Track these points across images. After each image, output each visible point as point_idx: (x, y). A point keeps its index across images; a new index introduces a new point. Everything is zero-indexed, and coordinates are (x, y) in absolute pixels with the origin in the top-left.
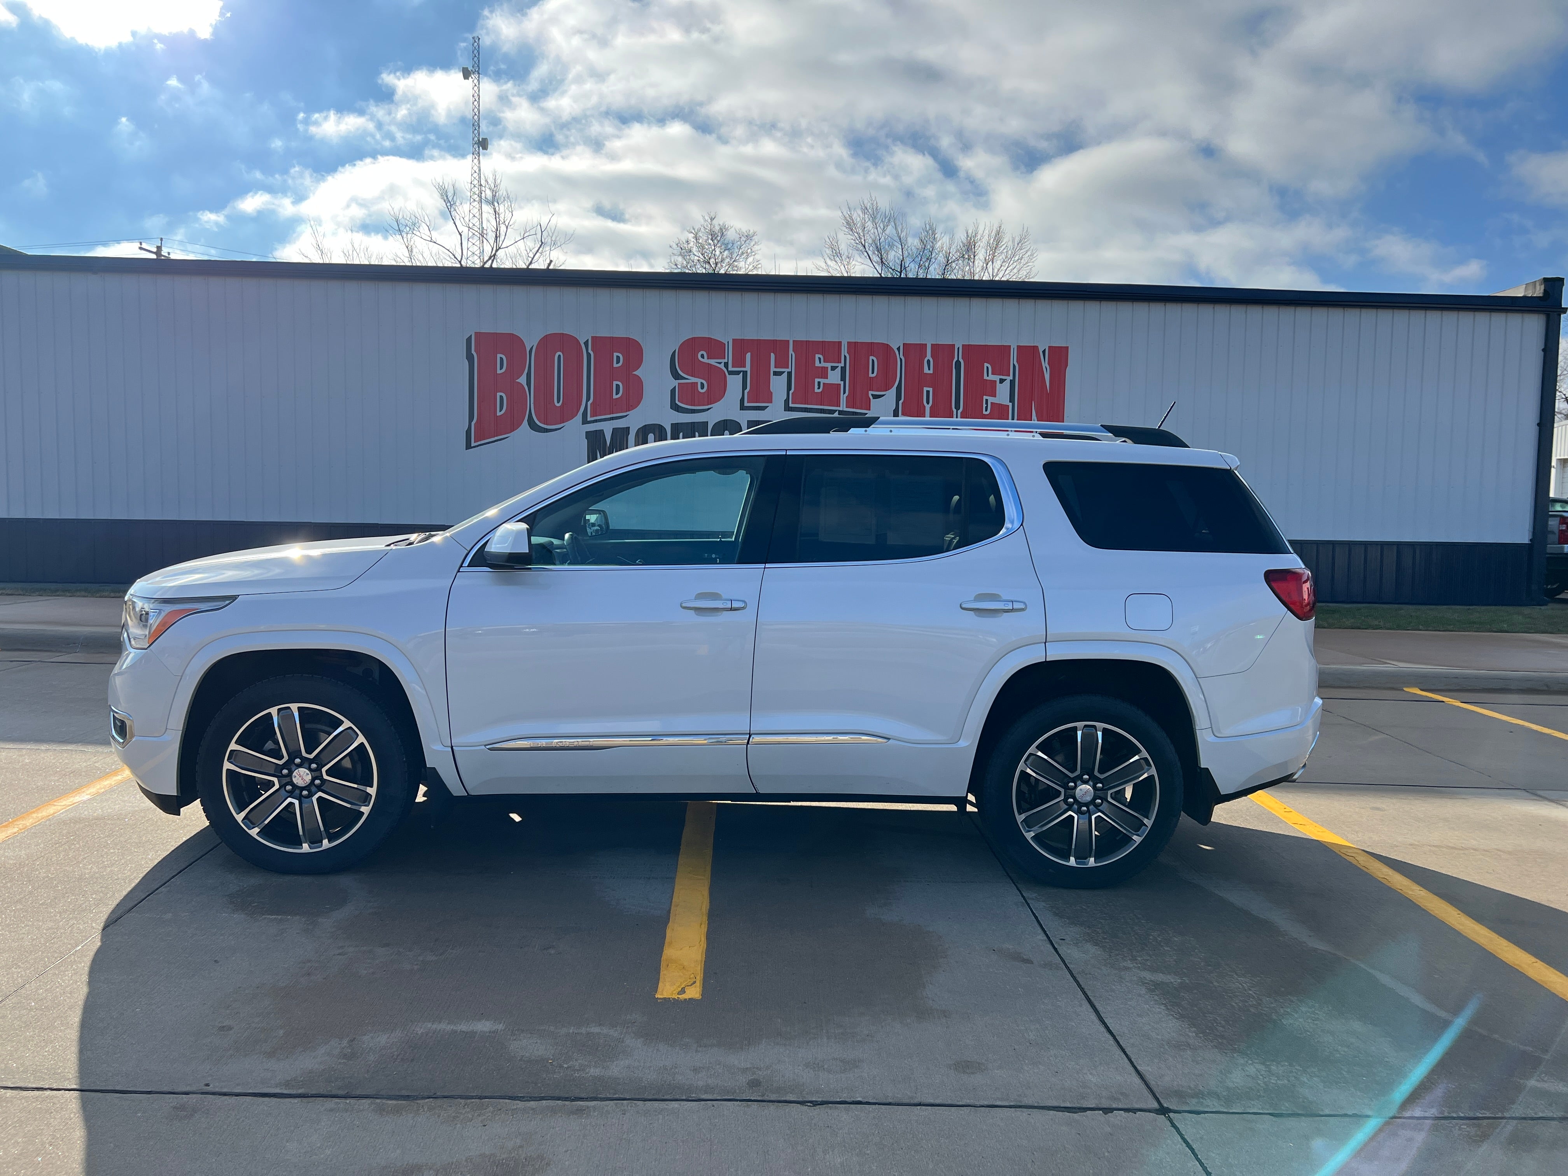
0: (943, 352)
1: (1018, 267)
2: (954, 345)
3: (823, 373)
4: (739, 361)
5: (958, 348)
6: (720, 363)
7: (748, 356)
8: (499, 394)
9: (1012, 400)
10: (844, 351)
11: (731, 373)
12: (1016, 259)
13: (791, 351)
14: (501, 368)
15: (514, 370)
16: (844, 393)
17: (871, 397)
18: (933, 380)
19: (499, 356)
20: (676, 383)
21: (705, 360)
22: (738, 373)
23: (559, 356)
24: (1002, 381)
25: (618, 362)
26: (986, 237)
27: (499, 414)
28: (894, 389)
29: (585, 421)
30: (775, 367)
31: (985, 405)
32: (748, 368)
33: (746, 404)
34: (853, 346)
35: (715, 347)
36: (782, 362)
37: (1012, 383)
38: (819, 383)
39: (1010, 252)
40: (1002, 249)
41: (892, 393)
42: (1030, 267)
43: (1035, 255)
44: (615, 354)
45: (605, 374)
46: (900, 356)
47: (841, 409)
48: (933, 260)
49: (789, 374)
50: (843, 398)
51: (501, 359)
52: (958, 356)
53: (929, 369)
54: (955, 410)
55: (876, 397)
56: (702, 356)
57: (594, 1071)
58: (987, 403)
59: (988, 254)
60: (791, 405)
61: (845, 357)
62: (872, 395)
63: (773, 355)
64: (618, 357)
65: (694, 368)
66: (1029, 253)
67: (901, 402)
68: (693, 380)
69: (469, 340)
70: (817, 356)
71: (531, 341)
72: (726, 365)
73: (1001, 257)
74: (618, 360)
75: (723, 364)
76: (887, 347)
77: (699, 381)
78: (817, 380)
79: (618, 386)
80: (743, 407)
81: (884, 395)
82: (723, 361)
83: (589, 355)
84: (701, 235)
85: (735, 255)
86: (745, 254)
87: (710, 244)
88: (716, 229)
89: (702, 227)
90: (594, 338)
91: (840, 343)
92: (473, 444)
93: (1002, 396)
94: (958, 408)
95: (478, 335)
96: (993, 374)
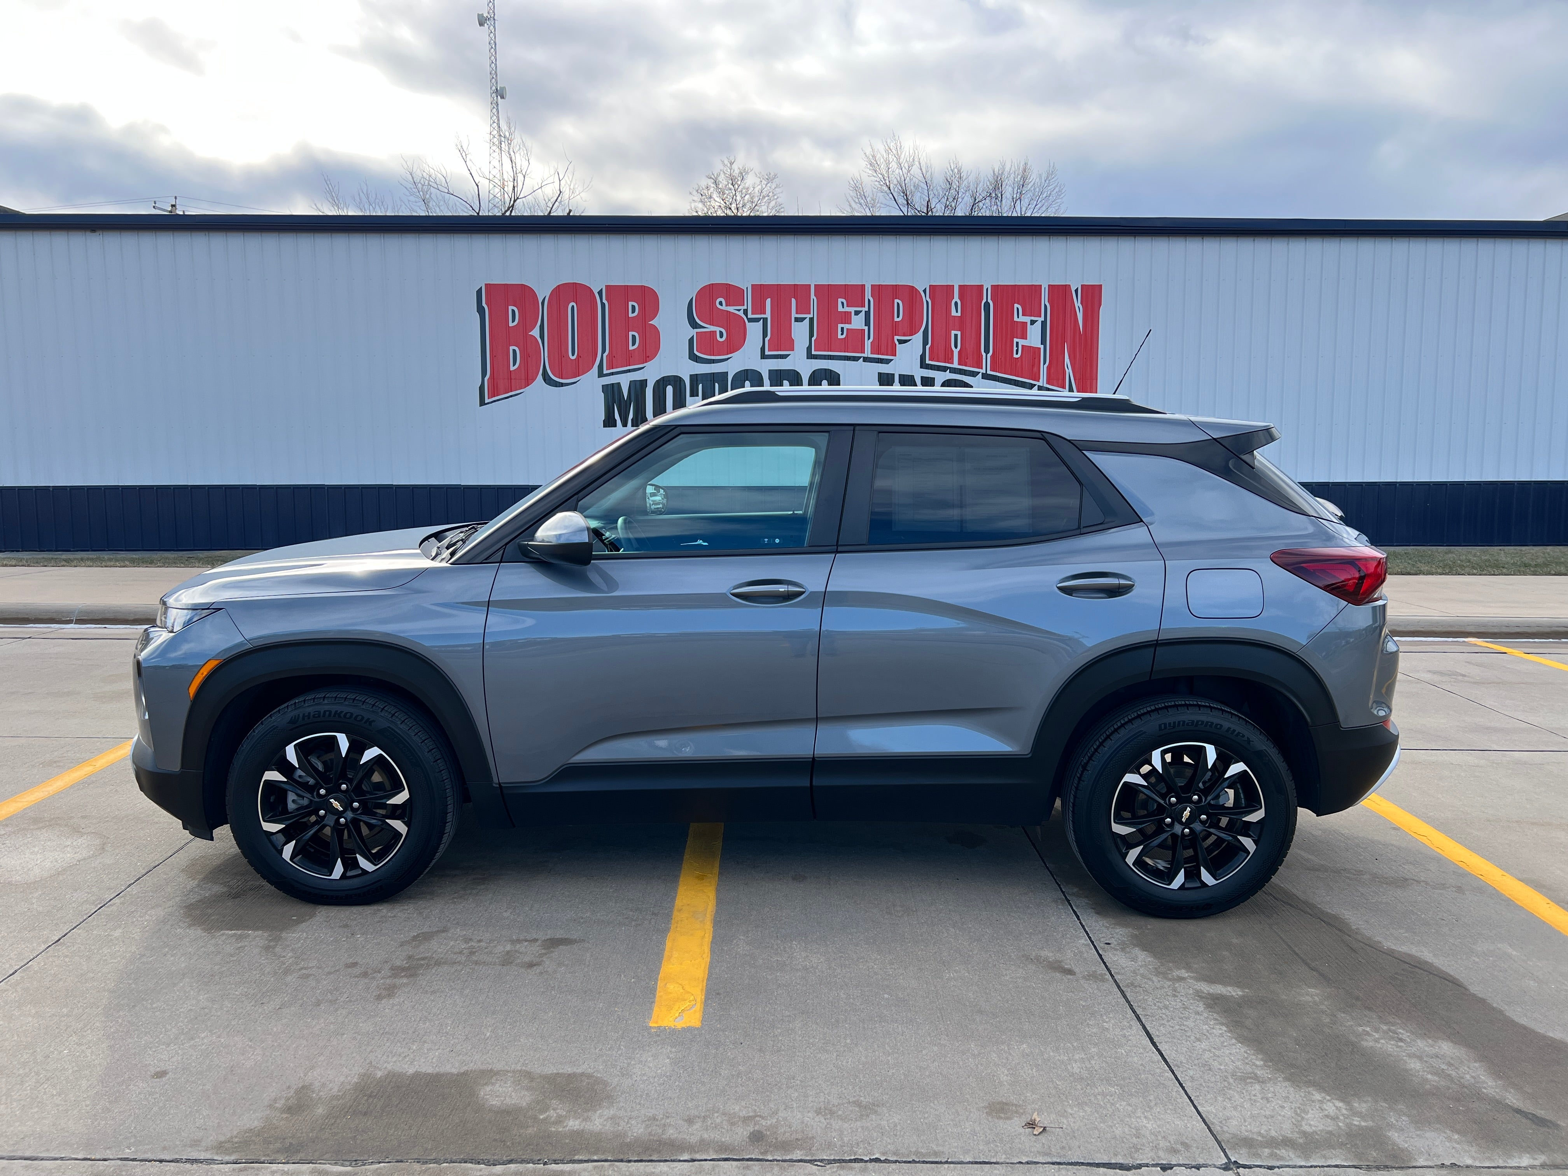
0: (971, 293)
1: (1046, 204)
2: (982, 286)
4: (759, 307)
5: (987, 289)
6: (739, 310)
7: (768, 301)
8: (511, 348)
9: (1043, 342)
10: (868, 295)
11: (750, 320)
12: (1044, 196)
13: (813, 296)
14: (513, 321)
15: (526, 323)
16: (869, 338)
17: (897, 343)
18: (961, 323)
19: (511, 308)
20: (694, 332)
21: (724, 308)
22: (757, 320)
23: (573, 307)
24: (1033, 322)
25: (633, 312)
26: (1012, 176)
27: (512, 368)
29: (601, 374)
30: (797, 313)
31: (1015, 348)
32: (768, 315)
33: (767, 353)
34: (877, 289)
35: (733, 293)
36: (804, 307)
37: (1044, 324)
39: (1037, 190)
40: (1030, 186)
41: (918, 338)
42: (1058, 204)
43: (1063, 191)
45: (621, 324)
47: (865, 355)
48: (960, 200)
50: (868, 344)
51: (513, 311)
52: (987, 297)
53: (957, 312)
54: (984, 354)
55: (901, 342)
56: (721, 303)
58: (1017, 346)
59: (1015, 192)
60: (813, 353)
61: (869, 301)
62: (898, 340)
63: (794, 301)
64: (633, 307)
65: (712, 316)
66: (1057, 189)
68: (712, 328)
70: (840, 300)
72: (746, 312)
73: (1029, 196)
74: (633, 309)
75: (742, 311)
76: (912, 290)
77: (718, 329)
79: (634, 337)
80: (763, 356)
81: (909, 341)
82: (742, 308)
83: (603, 305)
84: (721, 180)
85: (756, 199)
86: (767, 198)
87: (731, 189)
88: (736, 173)
89: (722, 172)
90: (608, 287)
91: (863, 286)
92: (487, 401)
93: (1033, 338)
94: (987, 352)
95: (488, 286)
96: (1023, 315)
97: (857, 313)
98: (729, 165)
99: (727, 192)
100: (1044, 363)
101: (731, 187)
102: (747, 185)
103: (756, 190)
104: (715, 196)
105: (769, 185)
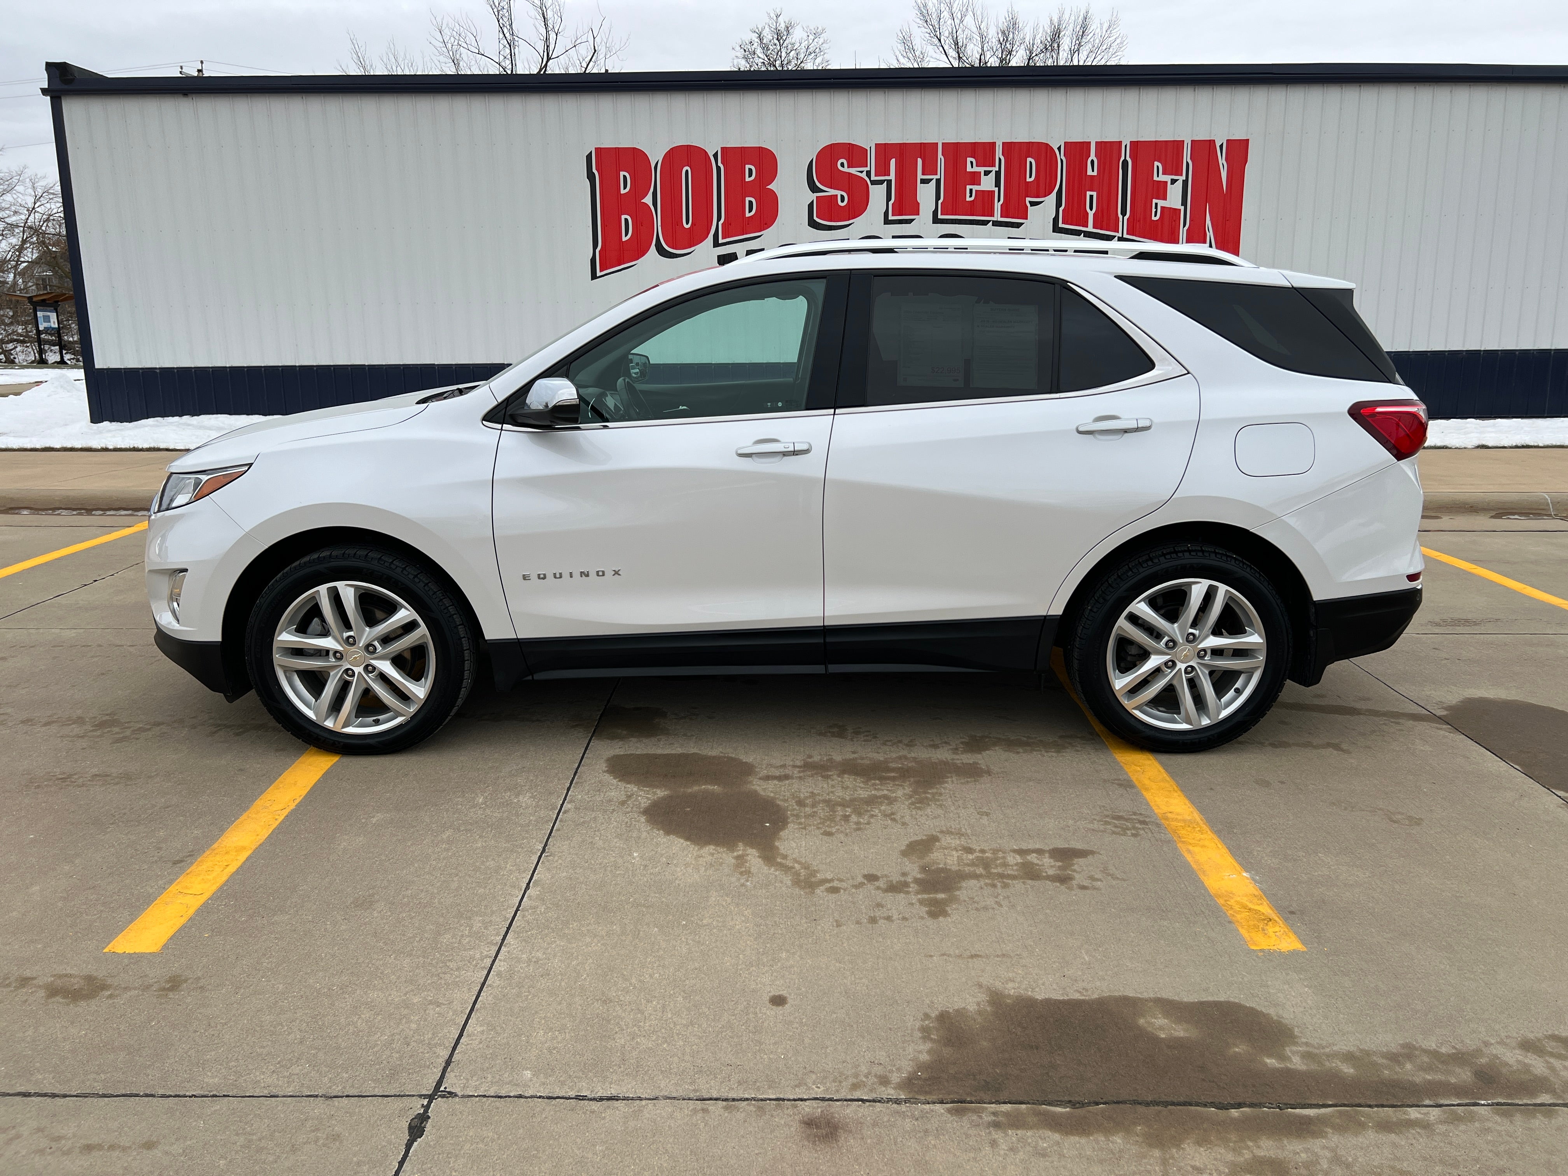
0: (1109, 150)
1: (1106, 57)
2: (1120, 142)
4: (883, 169)
5: (1126, 146)
6: (862, 172)
7: (893, 162)
8: (623, 217)
9: (1184, 203)
10: (999, 153)
11: (874, 183)
12: (1104, 48)
13: (940, 155)
14: (625, 188)
15: (639, 189)
16: (999, 201)
17: (1028, 205)
18: (1097, 183)
19: (622, 173)
20: (813, 197)
21: (846, 169)
22: (880, 182)
23: (687, 171)
24: (1173, 182)
25: (750, 175)
26: (1071, 26)
27: (624, 239)
28: (1054, 195)
29: (716, 244)
30: (923, 174)
31: (1154, 210)
32: (892, 176)
33: (891, 218)
34: (1008, 147)
35: (855, 154)
36: (930, 168)
37: (1185, 183)
38: (971, 190)
39: (1097, 41)
40: (1089, 38)
41: (1050, 200)
42: (1119, 57)
43: (1125, 43)
44: (747, 167)
45: (737, 189)
46: (1061, 157)
47: (994, 219)
48: (1014, 53)
49: (938, 181)
50: (998, 206)
51: (625, 177)
52: (1126, 155)
53: (1093, 171)
54: (1120, 216)
55: (1033, 204)
56: (842, 165)
58: (1156, 207)
59: (1073, 44)
60: (940, 217)
61: (1000, 159)
62: (1030, 202)
63: (920, 161)
64: (750, 170)
65: (834, 179)
66: (1118, 41)
67: (1061, 209)
68: (832, 192)
69: (589, 157)
70: (969, 160)
71: (656, 156)
72: (868, 174)
73: (1087, 47)
74: (751, 173)
75: (865, 173)
76: (1046, 147)
77: (839, 193)
78: (968, 187)
79: (751, 202)
80: (887, 222)
81: (1042, 202)
82: (865, 169)
83: (718, 168)
84: (765, 35)
85: (802, 56)
86: (813, 55)
87: (775, 45)
88: (782, 27)
89: (767, 26)
90: (724, 149)
91: (994, 144)
92: (599, 274)
93: (1174, 198)
94: (1124, 213)
95: (598, 150)
96: (1163, 174)
97: (987, 173)
98: (775, 18)
99: (771, 47)
100: (1184, 226)
101: (777, 42)
102: (793, 41)
103: (803, 45)
104: (759, 52)
105: (816, 40)
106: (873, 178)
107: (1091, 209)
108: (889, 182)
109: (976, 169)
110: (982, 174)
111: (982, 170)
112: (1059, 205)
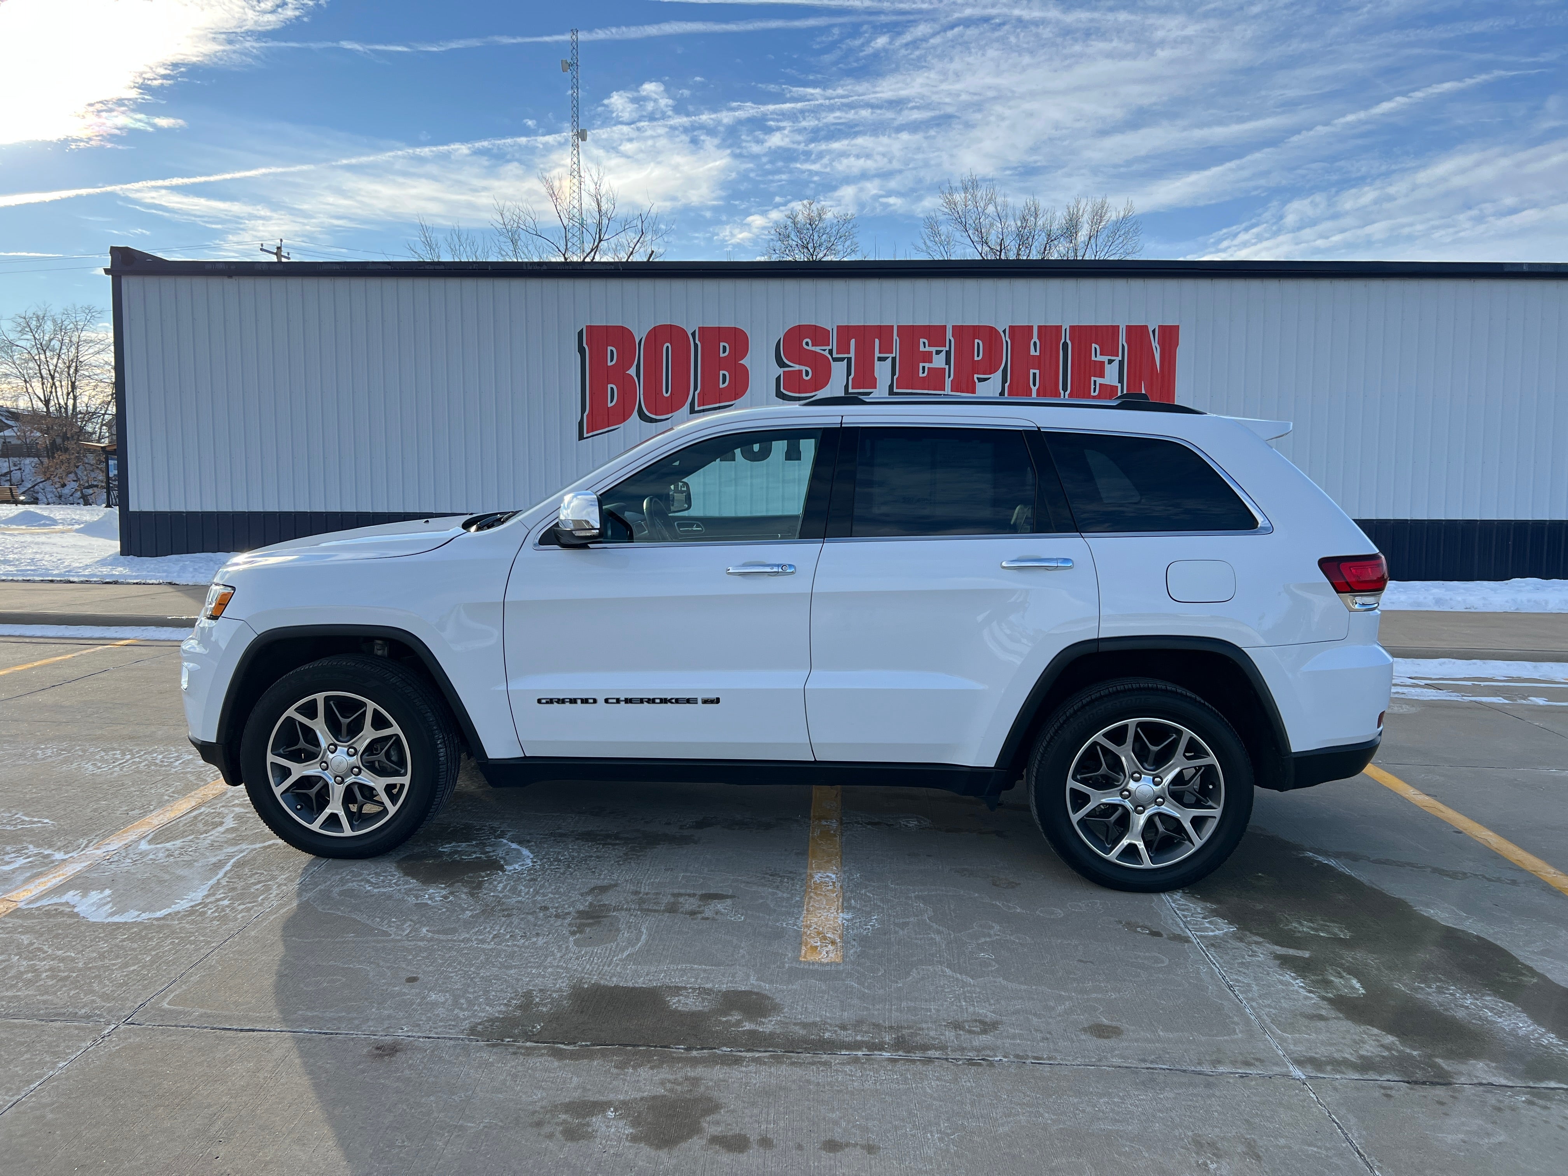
2: (1060, 327)
3: (928, 357)
5: (1065, 330)
8: (610, 386)
10: (949, 335)
13: (895, 337)
15: (624, 362)
20: (781, 371)
23: (668, 347)
24: (1110, 361)
28: (1000, 372)
29: (693, 411)
30: (880, 353)
33: (851, 390)
34: (958, 330)
38: (924, 368)
41: (997, 377)
46: (1006, 339)
47: (946, 393)
49: (894, 359)
50: (948, 382)
52: (1065, 337)
53: (1036, 351)
57: (748, 1026)
61: (950, 341)
62: (978, 378)
65: (799, 356)
67: (1007, 385)
69: (580, 334)
71: (640, 333)
75: (827, 351)
78: (921, 365)
80: (847, 394)
81: (989, 378)
82: (827, 348)
90: (701, 328)
92: (586, 435)
93: (1111, 376)
94: (1065, 387)
95: (589, 328)
96: (1101, 355)
97: (938, 352)
106: (835, 355)
107: (1035, 385)
108: (849, 359)
109: (927, 349)
110: (934, 353)
111: (934, 349)
112: (1004, 381)
